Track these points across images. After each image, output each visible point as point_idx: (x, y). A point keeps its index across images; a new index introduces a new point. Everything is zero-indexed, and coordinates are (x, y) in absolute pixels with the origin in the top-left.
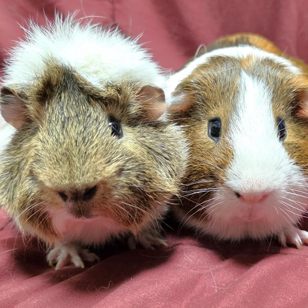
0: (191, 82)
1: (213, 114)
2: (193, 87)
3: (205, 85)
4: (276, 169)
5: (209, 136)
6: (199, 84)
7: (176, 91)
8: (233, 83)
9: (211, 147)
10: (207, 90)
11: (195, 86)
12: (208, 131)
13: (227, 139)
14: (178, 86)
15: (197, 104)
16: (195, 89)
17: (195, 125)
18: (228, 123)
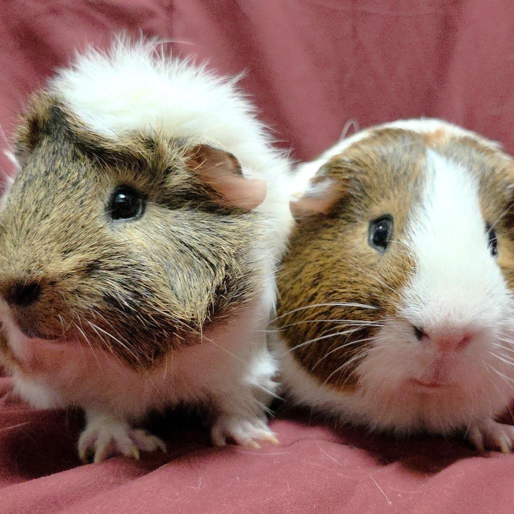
0: (343, 161)
1: (377, 210)
2: (346, 168)
3: (366, 166)
4: (488, 294)
5: (370, 244)
6: (357, 164)
7: (318, 175)
8: (414, 165)
9: (372, 260)
10: (369, 172)
11: (350, 166)
12: (369, 237)
13: (405, 242)
14: (321, 168)
15: (352, 196)
16: (350, 171)
17: (345, 231)
18: (405, 220)
